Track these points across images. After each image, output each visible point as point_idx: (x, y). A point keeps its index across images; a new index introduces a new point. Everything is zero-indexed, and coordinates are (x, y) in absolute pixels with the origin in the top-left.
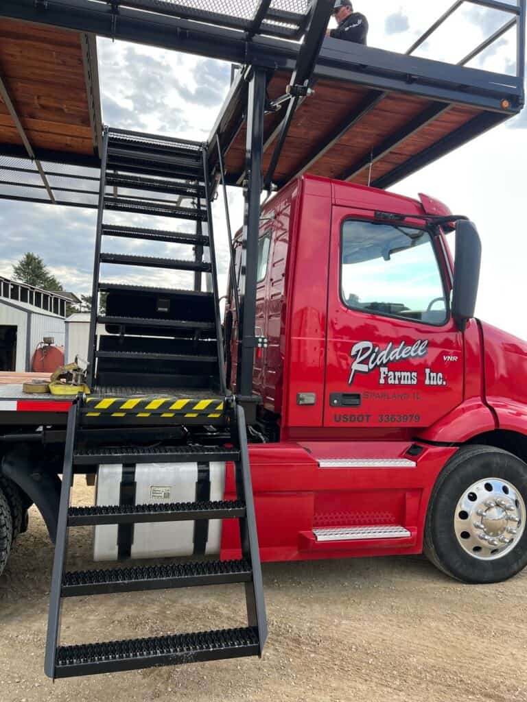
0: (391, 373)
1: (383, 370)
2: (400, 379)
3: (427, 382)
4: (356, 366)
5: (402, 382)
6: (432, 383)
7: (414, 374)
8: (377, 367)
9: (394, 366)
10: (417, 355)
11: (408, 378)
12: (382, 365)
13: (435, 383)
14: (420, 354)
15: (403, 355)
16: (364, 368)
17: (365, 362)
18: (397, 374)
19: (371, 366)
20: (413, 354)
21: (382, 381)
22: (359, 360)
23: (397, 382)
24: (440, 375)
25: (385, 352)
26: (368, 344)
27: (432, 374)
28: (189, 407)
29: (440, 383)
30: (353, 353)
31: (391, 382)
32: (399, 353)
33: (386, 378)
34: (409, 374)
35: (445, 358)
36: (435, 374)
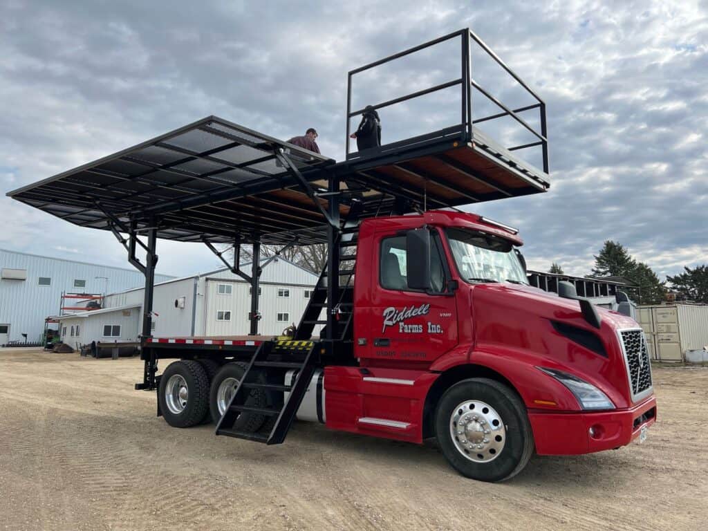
0: (406, 326)
1: (401, 324)
2: (411, 330)
3: (429, 331)
4: (386, 322)
5: (413, 331)
6: (433, 331)
7: (421, 326)
8: (398, 322)
9: (408, 321)
10: (422, 314)
11: (417, 329)
12: (401, 321)
13: (435, 331)
14: (424, 312)
15: (413, 315)
16: (390, 323)
17: (391, 319)
18: (410, 326)
19: (394, 322)
20: (419, 313)
21: (401, 331)
22: (387, 318)
23: (410, 331)
24: (438, 326)
25: (402, 313)
26: (392, 309)
27: (433, 326)
28: (299, 344)
29: (439, 331)
30: (384, 315)
31: (406, 331)
32: (410, 313)
33: (403, 329)
34: (417, 326)
35: (441, 315)
36: (435, 326)
